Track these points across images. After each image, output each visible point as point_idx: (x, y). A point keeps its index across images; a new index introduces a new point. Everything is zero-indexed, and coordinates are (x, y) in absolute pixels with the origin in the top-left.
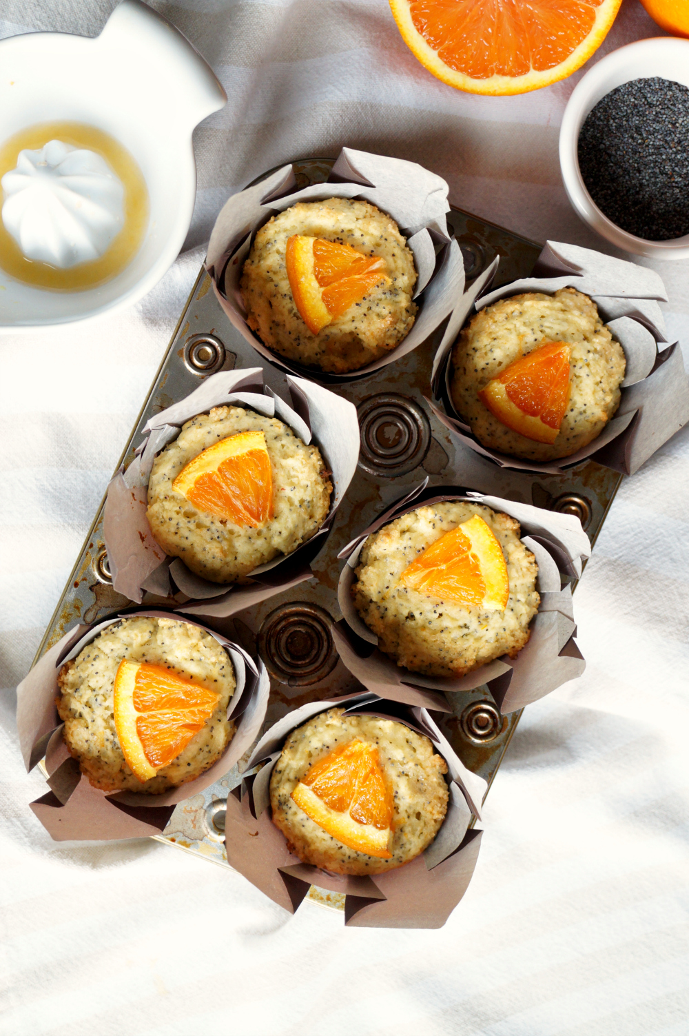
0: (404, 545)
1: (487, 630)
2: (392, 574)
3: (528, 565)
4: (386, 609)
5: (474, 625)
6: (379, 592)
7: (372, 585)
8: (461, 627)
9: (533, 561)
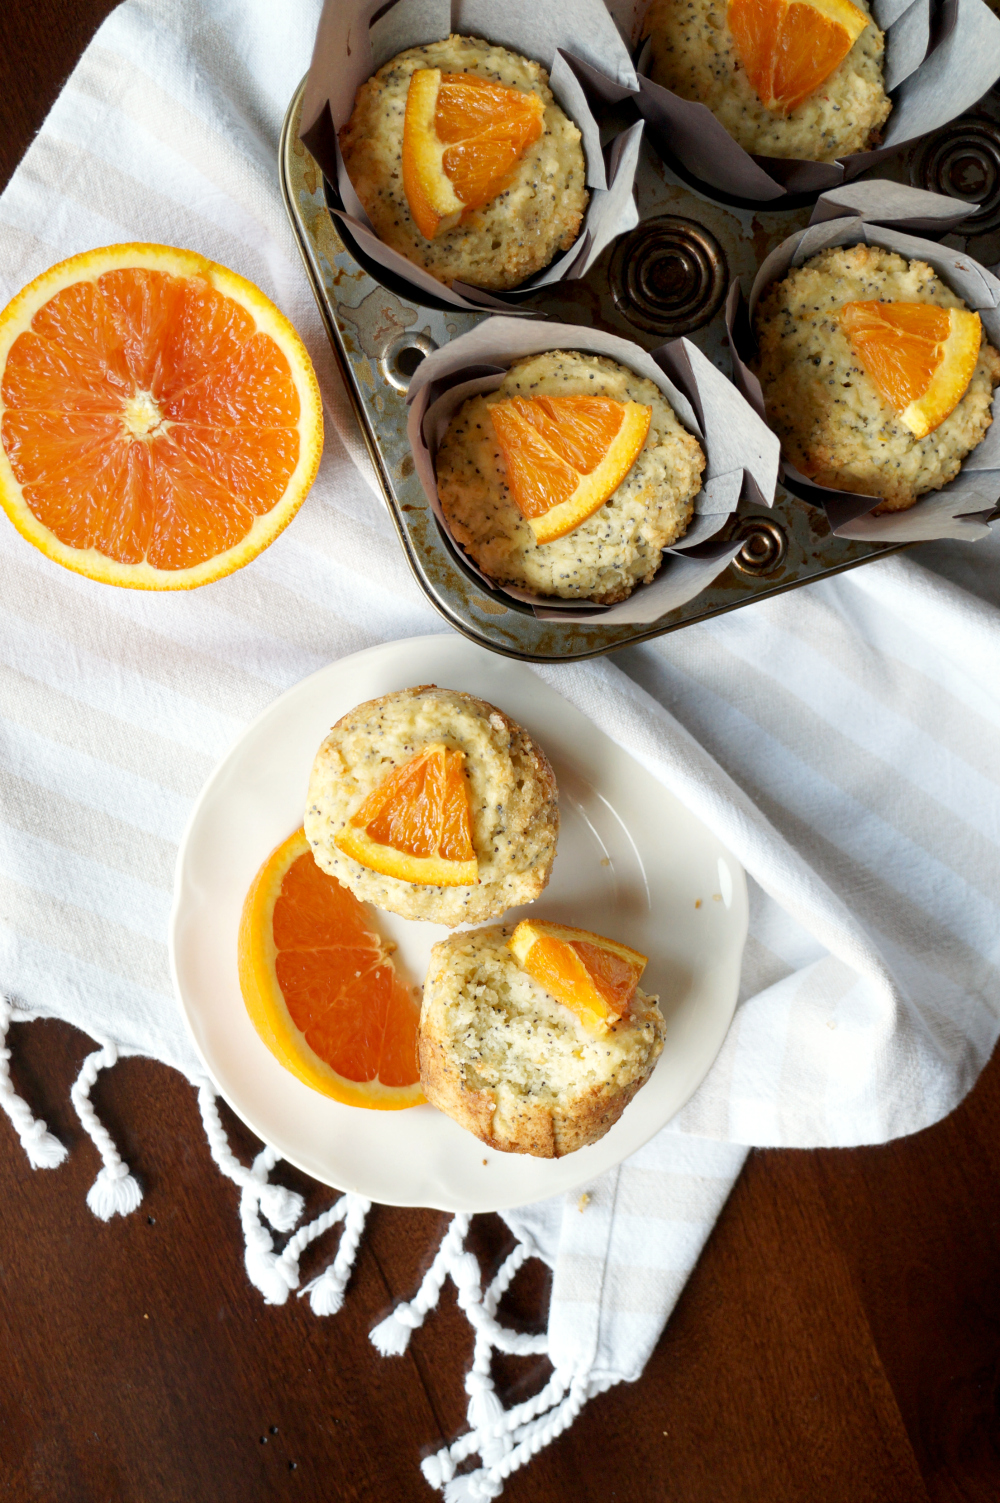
0: (872, 281)
1: (883, 445)
2: (833, 299)
3: (978, 425)
4: (795, 331)
5: (875, 426)
6: (804, 306)
7: (803, 292)
8: (859, 416)
9: (986, 426)
